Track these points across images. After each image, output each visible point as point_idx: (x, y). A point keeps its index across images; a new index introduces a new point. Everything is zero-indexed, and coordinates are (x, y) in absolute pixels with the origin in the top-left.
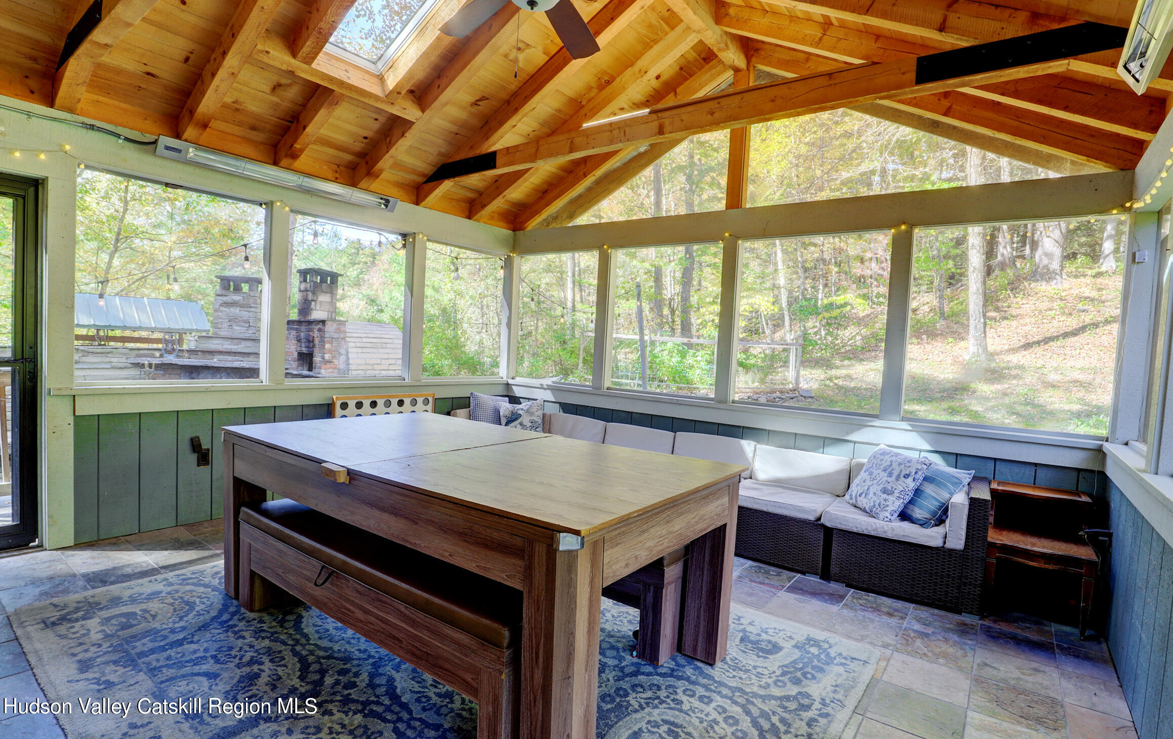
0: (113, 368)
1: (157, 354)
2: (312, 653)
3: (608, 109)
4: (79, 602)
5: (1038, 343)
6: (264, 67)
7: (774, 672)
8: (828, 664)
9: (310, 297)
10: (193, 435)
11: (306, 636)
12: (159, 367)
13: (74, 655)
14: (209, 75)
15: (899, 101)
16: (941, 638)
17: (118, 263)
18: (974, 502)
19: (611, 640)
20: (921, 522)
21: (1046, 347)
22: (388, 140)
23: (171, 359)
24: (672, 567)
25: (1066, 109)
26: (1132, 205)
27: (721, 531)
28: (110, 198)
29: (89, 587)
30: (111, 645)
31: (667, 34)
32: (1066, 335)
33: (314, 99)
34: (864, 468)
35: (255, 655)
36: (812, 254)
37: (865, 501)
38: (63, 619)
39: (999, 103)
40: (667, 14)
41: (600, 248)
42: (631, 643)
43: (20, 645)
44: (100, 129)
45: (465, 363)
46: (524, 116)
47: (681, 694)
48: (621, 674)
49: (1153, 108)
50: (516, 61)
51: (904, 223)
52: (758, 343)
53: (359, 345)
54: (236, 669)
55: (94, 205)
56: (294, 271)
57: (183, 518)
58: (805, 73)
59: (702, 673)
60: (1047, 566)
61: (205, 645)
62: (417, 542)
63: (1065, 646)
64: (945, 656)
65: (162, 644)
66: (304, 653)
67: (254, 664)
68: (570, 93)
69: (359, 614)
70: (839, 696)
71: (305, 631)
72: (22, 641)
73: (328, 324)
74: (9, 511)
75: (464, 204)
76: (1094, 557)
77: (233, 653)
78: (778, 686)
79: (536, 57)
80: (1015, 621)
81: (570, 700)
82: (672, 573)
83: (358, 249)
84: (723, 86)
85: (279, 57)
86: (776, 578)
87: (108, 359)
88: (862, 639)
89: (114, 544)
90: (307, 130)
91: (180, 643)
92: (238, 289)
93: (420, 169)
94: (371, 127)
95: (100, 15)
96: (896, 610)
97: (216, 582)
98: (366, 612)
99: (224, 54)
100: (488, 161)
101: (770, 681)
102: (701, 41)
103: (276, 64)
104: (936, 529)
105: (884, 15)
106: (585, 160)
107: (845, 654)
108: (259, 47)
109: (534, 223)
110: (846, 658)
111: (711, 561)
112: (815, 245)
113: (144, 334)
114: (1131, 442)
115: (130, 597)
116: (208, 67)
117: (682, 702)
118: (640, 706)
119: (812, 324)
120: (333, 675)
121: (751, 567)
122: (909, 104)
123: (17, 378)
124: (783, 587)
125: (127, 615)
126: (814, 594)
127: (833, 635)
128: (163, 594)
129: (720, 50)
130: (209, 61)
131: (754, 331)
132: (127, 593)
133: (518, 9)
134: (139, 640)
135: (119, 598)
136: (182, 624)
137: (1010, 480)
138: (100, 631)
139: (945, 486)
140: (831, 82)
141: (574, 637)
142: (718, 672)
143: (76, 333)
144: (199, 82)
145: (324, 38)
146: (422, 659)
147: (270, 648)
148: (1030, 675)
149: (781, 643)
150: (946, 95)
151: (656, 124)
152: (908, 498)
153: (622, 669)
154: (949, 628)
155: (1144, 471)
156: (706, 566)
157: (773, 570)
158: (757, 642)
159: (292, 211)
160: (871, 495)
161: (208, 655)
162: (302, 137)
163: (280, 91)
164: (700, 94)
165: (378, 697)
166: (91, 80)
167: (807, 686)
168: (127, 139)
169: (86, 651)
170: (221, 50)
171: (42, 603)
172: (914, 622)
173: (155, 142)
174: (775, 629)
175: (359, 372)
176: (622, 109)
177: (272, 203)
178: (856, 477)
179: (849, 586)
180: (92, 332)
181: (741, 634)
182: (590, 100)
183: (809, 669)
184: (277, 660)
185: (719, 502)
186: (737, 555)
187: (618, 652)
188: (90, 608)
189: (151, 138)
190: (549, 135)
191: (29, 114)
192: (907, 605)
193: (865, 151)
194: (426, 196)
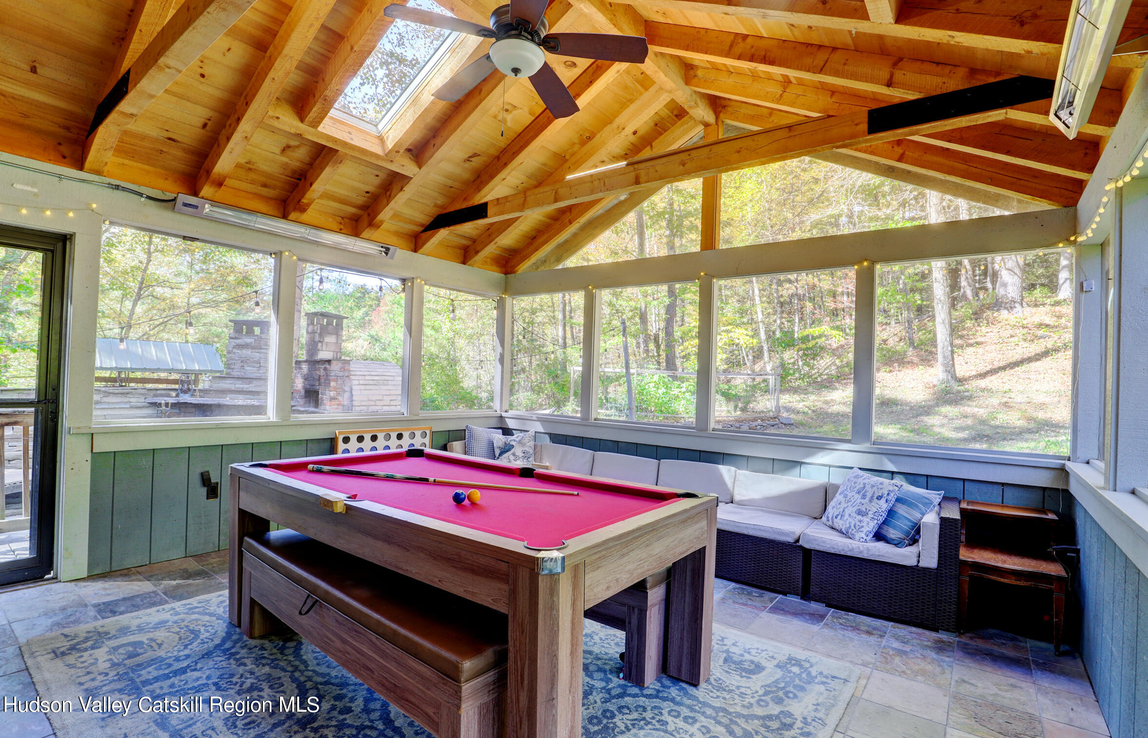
0: (132, 407)
1: (174, 394)
2: (310, 679)
3: (590, 163)
4: (88, 632)
5: (1003, 368)
6: (274, 131)
7: (757, 692)
8: (809, 683)
9: (317, 338)
10: (203, 470)
11: (305, 662)
12: (174, 405)
13: (81, 684)
14: (225, 139)
15: (856, 150)
16: (919, 655)
17: (140, 310)
18: (944, 521)
19: (599, 663)
20: (896, 542)
21: (1012, 371)
22: (388, 193)
23: (186, 398)
24: (656, 590)
25: (1008, 153)
26: (1076, 238)
27: (700, 554)
28: (134, 250)
29: (99, 617)
30: (118, 674)
31: (641, 94)
32: (1030, 360)
33: (320, 159)
34: (840, 491)
35: (255, 681)
36: (787, 290)
37: (841, 522)
38: (73, 648)
39: (948, 149)
40: (641, 77)
41: (585, 288)
42: (618, 665)
43: (30, 675)
44: (124, 189)
45: (463, 398)
46: (512, 170)
47: (666, 715)
48: (608, 696)
49: (1087, 151)
50: (504, 121)
51: (866, 260)
52: (739, 374)
53: (362, 382)
54: (236, 695)
55: (119, 257)
56: (303, 314)
57: (192, 549)
58: (768, 126)
59: (686, 693)
60: (1018, 583)
61: (208, 672)
62: (409, 568)
63: (1041, 661)
64: (923, 673)
65: (167, 672)
66: (302, 679)
67: (254, 690)
68: (554, 148)
69: (338, 644)
70: (820, 715)
71: (304, 657)
72: (31, 671)
73: (334, 363)
74: (27, 544)
75: (459, 251)
76: (1063, 573)
77: (234, 680)
78: (760, 706)
79: (521, 118)
80: (991, 637)
81: (555, 722)
82: (655, 595)
83: (364, 293)
84: (695, 140)
85: (288, 121)
86: (758, 599)
87: (127, 400)
88: (842, 658)
89: (126, 575)
90: (314, 186)
91: (183, 671)
92: (250, 332)
93: (417, 220)
94: (371, 183)
95: (127, 88)
96: (875, 629)
97: (220, 611)
98: (344, 641)
99: (239, 120)
100: (480, 211)
101: (752, 701)
102: (673, 100)
103: (287, 129)
104: (909, 549)
105: (837, 74)
106: (570, 208)
107: (825, 673)
108: (271, 113)
109: (524, 267)
110: (826, 677)
111: (693, 583)
112: (790, 281)
113: (163, 375)
114: (1091, 461)
115: (138, 626)
116: (223, 131)
117: (667, 723)
118: (627, 728)
119: (789, 355)
120: (329, 700)
121: (734, 589)
122: (865, 152)
123: (40, 418)
124: (765, 607)
125: (135, 644)
126: (796, 614)
127: (813, 654)
128: (170, 623)
129: (690, 107)
130: (225, 127)
131: (735, 363)
132: (136, 622)
133: (504, 76)
134: (144, 668)
135: (128, 628)
136: (187, 652)
137: (979, 499)
138: (108, 660)
139: (917, 506)
140: (791, 134)
141: (557, 660)
142: (701, 692)
143: (96, 375)
144: (216, 145)
145: (328, 105)
146: (391, 691)
147: (270, 675)
148: (1007, 691)
149: (764, 663)
150: (899, 142)
151: (633, 174)
152: (882, 519)
153: (609, 691)
154: (927, 646)
155: (1103, 488)
156: (688, 588)
157: (755, 592)
158: (741, 662)
159: (299, 259)
160: (847, 516)
161: (210, 682)
162: (309, 193)
163: (289, 152)
164: (675, 147)
165: (372, 721)
166: (117, 145)
167: (790, 705)
168: (149, 198)
169: (93, 680)
170: (236, 117)
171: (53, 634)
172: (893, 640)
173: (174, 200)
174: (758, 649)
175: (362, 408)
176: (603, 162)
177: (281, 252)
178: (832, 499)
179: (829, 605)
180: (114, 375)
181: (725, 655)
182: (573, 155)
183: (791, 689)
184: (276, 686)
185: (698, 526)
186: (717, 576)
187: (606, 674)
188: (98, 638)
189: (170, 196)
190: (536, 187)
191: (60, 177)
192: (885, 623)
193: (833, 194)
194: (423, 244)
